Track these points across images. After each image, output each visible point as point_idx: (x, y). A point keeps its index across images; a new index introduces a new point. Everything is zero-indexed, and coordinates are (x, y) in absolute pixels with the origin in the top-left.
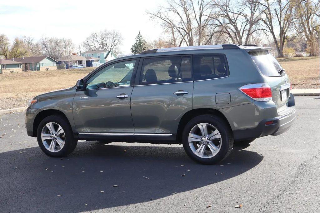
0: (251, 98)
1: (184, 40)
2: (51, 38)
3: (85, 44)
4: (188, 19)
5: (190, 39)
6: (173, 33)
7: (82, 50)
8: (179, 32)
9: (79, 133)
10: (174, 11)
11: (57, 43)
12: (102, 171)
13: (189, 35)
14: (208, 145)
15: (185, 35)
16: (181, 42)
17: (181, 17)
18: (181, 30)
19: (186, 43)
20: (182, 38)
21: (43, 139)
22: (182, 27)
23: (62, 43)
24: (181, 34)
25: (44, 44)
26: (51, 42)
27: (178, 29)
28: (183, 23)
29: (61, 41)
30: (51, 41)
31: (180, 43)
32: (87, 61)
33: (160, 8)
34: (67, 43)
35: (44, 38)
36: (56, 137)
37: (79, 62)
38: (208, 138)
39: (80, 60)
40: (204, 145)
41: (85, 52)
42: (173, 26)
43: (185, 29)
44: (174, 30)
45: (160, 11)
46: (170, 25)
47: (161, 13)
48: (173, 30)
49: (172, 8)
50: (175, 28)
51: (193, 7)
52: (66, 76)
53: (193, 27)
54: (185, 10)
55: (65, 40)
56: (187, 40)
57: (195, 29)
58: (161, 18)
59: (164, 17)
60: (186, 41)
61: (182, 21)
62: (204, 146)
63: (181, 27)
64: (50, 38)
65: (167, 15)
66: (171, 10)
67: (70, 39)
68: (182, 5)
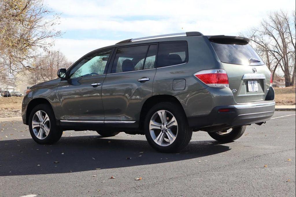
0: (204, 84)
1: (279, 64)
4: (284, 43)
5: (285, 63)
6: (268, 57)
8: (274, 56)
9: (61, 121)
10: (269, 34)
12: (63, 153)
13: (285, 59)
14: (166, 133)
15: (280, 60)
16: (276, 66)
17: (276, 41)
18: (276, 54)
19: (282, 67)
20: (277, 62)
21: (33, 127)
22: (278, 51)
24: (276, 58)
27: (273, 52)
28: (278, 47)
31: (274, 67)
33: (254, 31)
36: (43, 125)
38: (166, 126)
40: (163, 132)
42: (267, 49)
43: (281, 53)
44: (269, 54)
45: (255, 35)
46: (264, 49)
47: (255, 36)
48: (267, 54)
49: (267, 31)
50: (269, 51)
51: (289, 30)
53: (290, 51)
54: (282, 34)
56: (282, 64)
57: (291, 53)
58: (255, 42)
59: (258, 40)
60: (281, 66)
61: (278, 45)
62: (163, 134)
63: (276, 50)
65: (261, 39)
66: (266, 33)
68: (278, 28)
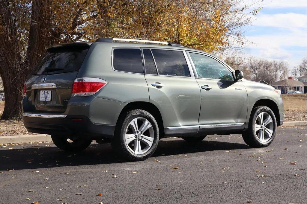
2: (261, 61)
3: (301, 67)
7: (298, 75)
11: (266, 66)
23: (272, 67)
25: (252, 67)
26: (260, 66)
29: (271, 64)
30: (260, 64)
32: (304, 87)
34: (278, 66)
35: (252, 61)
37: (295, 88)
39: (297, 85)
41: (301, 77)
52: (287, 101)
55: (276, 64)
64: (259, 61)
67: (282, 62)
